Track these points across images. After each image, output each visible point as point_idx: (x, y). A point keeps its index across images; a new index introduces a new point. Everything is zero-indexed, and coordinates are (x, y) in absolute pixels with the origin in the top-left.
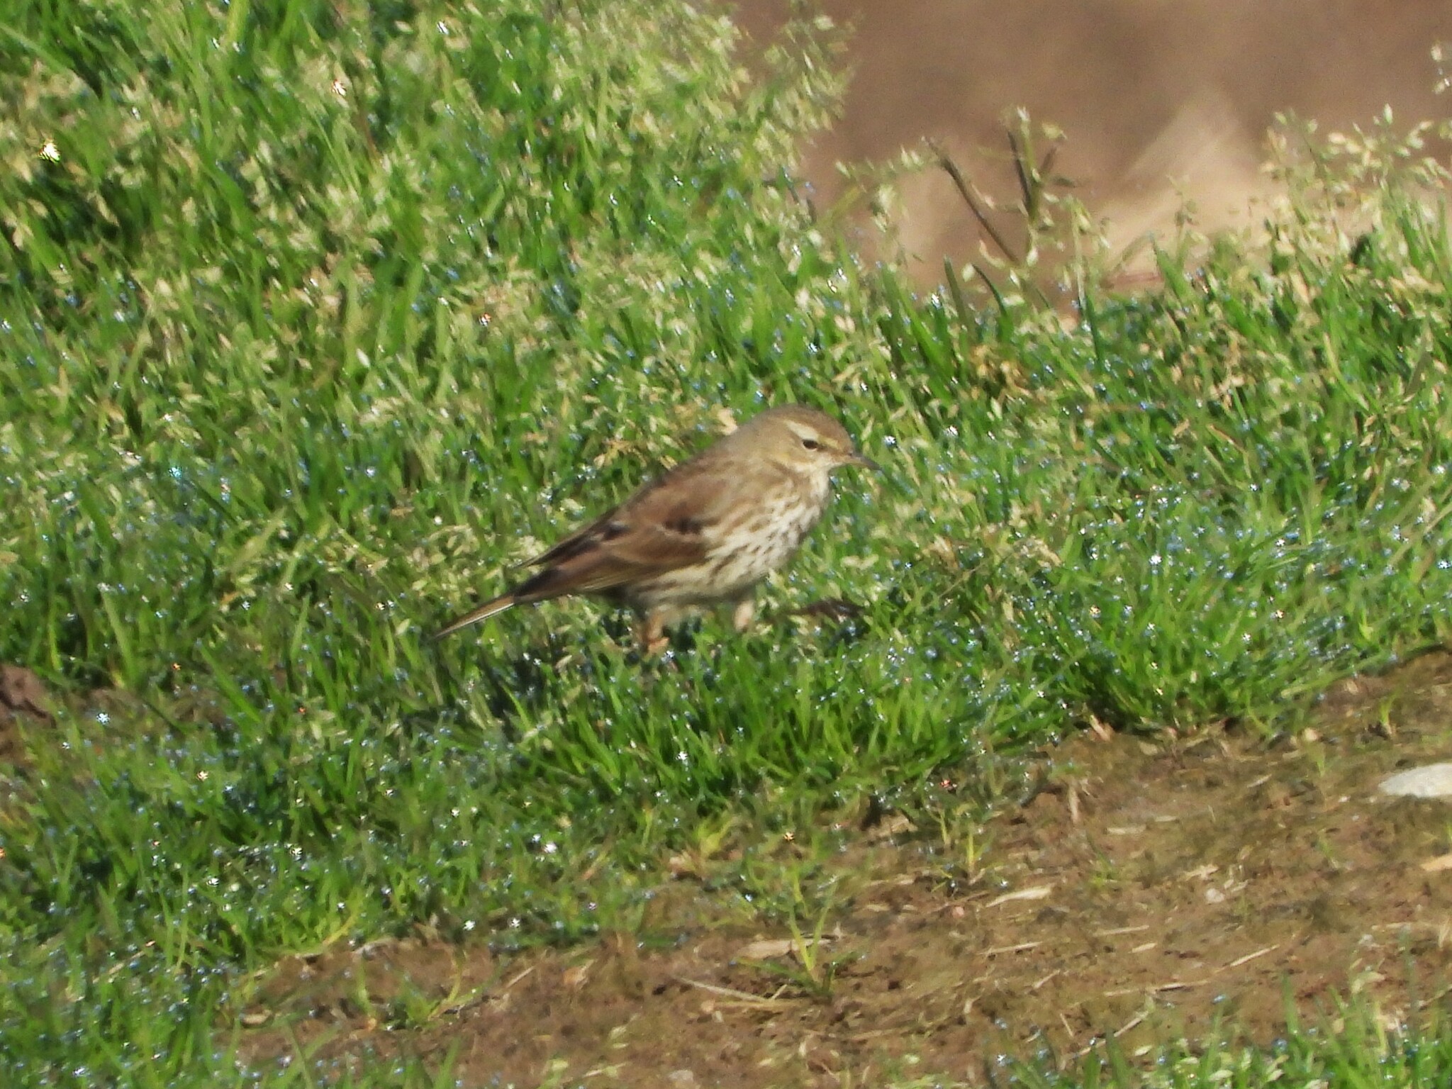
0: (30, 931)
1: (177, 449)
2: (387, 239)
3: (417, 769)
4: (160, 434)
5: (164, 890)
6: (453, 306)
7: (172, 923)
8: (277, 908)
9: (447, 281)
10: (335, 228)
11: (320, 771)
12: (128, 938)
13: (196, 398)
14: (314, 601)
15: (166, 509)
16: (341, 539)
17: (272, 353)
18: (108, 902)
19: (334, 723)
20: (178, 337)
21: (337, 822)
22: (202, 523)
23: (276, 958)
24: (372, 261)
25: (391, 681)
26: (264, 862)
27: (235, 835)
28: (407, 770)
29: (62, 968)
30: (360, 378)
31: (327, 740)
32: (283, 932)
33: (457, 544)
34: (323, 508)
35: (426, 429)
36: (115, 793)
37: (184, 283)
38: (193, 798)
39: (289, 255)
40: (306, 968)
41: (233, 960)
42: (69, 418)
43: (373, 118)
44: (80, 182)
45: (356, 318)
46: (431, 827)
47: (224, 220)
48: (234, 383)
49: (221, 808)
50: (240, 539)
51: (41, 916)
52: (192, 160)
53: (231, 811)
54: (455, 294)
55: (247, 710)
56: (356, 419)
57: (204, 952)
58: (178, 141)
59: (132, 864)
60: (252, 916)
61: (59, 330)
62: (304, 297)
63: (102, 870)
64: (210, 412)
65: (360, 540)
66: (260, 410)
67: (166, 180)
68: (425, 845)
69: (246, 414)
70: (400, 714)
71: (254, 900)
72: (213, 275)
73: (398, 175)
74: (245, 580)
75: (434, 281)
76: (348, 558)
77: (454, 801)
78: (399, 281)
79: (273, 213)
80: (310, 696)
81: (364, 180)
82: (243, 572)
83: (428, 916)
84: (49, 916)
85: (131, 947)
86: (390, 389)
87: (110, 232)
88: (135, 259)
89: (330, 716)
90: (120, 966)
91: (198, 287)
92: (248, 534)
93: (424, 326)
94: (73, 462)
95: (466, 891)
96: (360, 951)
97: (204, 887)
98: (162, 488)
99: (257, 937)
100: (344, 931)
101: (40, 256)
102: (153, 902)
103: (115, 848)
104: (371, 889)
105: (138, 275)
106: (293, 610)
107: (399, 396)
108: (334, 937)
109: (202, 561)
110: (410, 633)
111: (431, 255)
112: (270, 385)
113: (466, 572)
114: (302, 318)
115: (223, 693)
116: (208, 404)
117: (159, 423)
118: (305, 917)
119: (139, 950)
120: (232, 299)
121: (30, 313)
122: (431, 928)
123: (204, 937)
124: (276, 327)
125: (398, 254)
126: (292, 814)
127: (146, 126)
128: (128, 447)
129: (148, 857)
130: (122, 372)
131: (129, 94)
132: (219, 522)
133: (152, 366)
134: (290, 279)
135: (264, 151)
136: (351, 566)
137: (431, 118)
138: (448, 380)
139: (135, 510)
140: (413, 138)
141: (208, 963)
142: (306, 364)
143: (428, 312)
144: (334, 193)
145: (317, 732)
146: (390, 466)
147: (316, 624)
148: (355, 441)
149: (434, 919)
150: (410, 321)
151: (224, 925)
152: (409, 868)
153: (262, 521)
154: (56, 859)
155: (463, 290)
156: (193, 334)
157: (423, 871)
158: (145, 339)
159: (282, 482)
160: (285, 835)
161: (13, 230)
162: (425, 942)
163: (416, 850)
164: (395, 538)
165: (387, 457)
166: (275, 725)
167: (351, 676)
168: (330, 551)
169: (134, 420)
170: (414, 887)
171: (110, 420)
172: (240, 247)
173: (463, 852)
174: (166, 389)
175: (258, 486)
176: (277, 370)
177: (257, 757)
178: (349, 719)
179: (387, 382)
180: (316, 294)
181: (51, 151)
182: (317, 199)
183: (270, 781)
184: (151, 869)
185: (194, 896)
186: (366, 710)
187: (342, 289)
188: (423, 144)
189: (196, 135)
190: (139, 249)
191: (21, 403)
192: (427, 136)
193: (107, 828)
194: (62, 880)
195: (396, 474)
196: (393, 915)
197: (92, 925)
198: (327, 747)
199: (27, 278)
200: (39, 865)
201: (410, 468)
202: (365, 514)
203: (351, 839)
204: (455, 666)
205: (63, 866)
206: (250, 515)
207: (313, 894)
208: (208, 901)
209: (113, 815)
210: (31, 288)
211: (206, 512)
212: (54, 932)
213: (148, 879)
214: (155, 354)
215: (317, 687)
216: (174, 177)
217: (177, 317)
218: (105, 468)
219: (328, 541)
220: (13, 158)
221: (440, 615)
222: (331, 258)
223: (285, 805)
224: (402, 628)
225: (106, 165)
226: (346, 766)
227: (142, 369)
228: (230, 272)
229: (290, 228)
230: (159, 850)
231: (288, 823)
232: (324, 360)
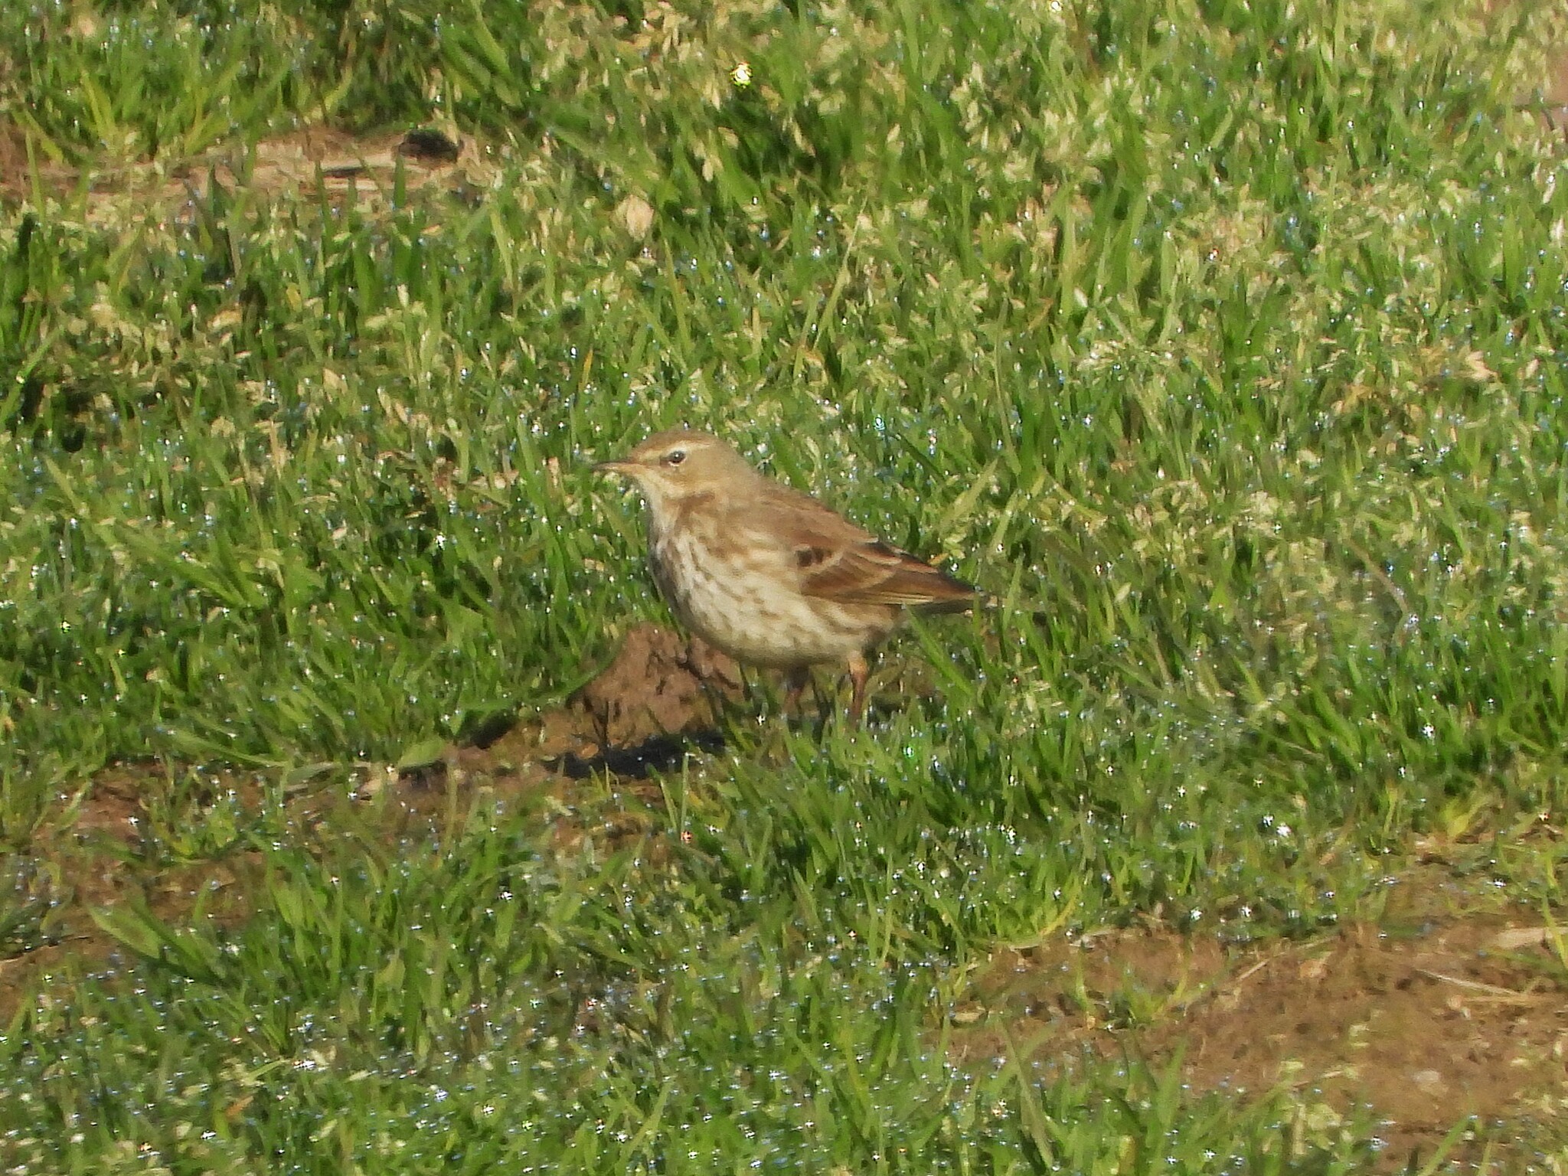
0: (720, 922)
1: (880, 399)
2: (1108, 168)
3: (1140, 744)
4: (862, 380)
5: (867, 877)
6: (1178, 241)
7: (876, 911)
8: (990, 897)
9: (1172, 214)
10: (1052, 156)
11: (1035, 746)
12: (827, 928)
13: (901, 342)
14: (1027, 564)
15: (869, 465)
16: (1055, 494)
17: (982, 293)
18: (806, 890)
19: (1049, 694)
20: (880, 276)
21: (1053, 803)
22: (907, 478)
23: (990, 950)
24: (1091, 192)
25: (1109, 648)
26: (975, 845)
27: (944, 817)
28: (1130, 746)
29: (754, 962)
30: (1078, 320)
31: (1042, 711)
32: (997, 922)
33: (1181, 502)
34: (1037, 461)
35: (1148, 374)
36: (814, 771)
37: (886, 217)
38: (899, 776)
39: (1002, 187)
40: (1021, 961)
41: (942, 952)
42: (763, 365)
43: (1093, 37)
44: (774, 107)
45: (1073, 254)
46: (1155, 809)
47: (931, 147)
48: (942, 325)
49: (927, 786)
50: (948, 497)
51: (732, 904)
52: (898, 84)
53: (940, 789)
54: (1180, 227)
55: (958, 680)
56: (1074, 365)
57: (911, 943)
58: (882, 64)
59: (831, 849)
60: (964, 903)
61: (752, 269)
62: (1017, 232)
63: (799, 856)
64: (915, 357)
65: (1077, 496)
66: (969, 355)
67: (868, 105)
68: (1149, 827)
69: (955, 359)
70: (1120, 683)
71: (966, 887)
72: (918, 208)
73: (1119, 100)
74: (954, 540)
75: (1158, 213)
76: (1064, 518)
77: (1180, 779)
78: (1120, 214)
79: (985, 140)
80: (1024, 665)
81: (1083, 105)
82: (949, 533)
83: (1152, 903)
84: (740, 903)
85: (831, 939)
86: (1109, 331)
87: (806, 164)
88: (835, 194)
89: (1045, 686)
90: (818, 959)
91: (901, 221)
92: (957, 490)
93: (1147, 262)
94: (767, 411)
95: (1192, 877)
96: (1077, 943)
97: (911, 873)
98: (864, 440)
99: (969, 927)
100: (1061, 921)
101: (730, 189)
102: (855, 889)
103: (813, 829)
104: (1090, 874)
105: (837, 209)
106: (1004, 574)
107: (1121, 339)
108: (1050, 928)
109: (907, 520)
110: (1131, 599)
111: (1154, 185)
112: (981, 328)
113: (1192, 531)
114: (1014, 256)
115: (930, 662)
116: (915, 348)
117: (859, 369)
118: (1019, 907)
119: (840, 942)
120: (941, 237)
121: (720, 250)
122: (1155, 917)
123: (911, 927)
124: (988, 266)
125: (1119, 184)
126: (1006, 795)
127: (845, 46)
128: (826, 395)
129: (849, 839)
130: (820, 313)
131: (827, 13)
132: (925, 477)
133: (852, 307)
134: (1003, 214)
135: (976, 74)
136: (1067, 525)
137: (1154, 39)
138: (1172, 322)
139: (834, 465)
140: (1135, 61)
141: (915, 955)
142: (1019, 305)
143: (1152, 247)
144: (1051, 118)
145: (1030, 703)
146: (1109, 413)
147: (1030, 589)
148: (1071, 387)
149: (1159, 908)
150: (1132, 257)
151: (933, 915)
152: (1131, 852)
153: (972, 476)
154: (749, 842)
155: (1190, 223)
156: (897, 273)
157: (1148, 855)
158: (844, 278)
159: (992, 432)
160: (999, 816)
161: (702, 162)
162: (1148, 933)
163: (1139, 833)
164: (1114, 493)
165: (1106, 403)
166: (986, 696)
167: (1068, 644)
168: (1043, 507)
169: (833, 365)
170: (1136, 873)
171: (807, 366)
172: (947, 177)
173: (1188, 835)
174: (868, 332)
175: (968, 438)
176: (989, 312)
177: (967, 731)
178: (1066, 689)
179: (1107, 324)
180: (1030, 230)
181: (743, 75)
182: (1034, 125)
183: (981, 758)
184: (853, 854)
185: (900, 882)
186: (1084, 679)
187: (1058, 224)
188: (1147, 67)
189: (901, 56)
190: (838, 182)
191: (709, 347)
192: (1151, 58)
193: (804, 809)
194: (756, 867)
195: (1116, 424)
196: (1115, 904)
197: (789, 914)
198: (1042, 719)
199: (717, 213)
200: (731, 849)
201: (1131, 417)
202: (1081, 468)
203: (1069, 822)
204: (1179, 634)
205: (756, 850)
206: (959, 469)
207: (1028, 881)
208: (915, 888)
209: (810, 794)
210: (723, 224)
211: (911, 467)
212: (747, 923)
213: (851, 865)
214: (854, 293)
215: (1031, 655)
216: (878, 102)
217: (880, 255)
218: (801, 419)
219: (1041, 496)
220: (703, 84)
221: (1163, 579)
222: (1046, 189)
223: (997, 783)
224: (1122, 594)
225: (802, 89)
226: (1063, 739)
227: (841, 312)
228: (937, 206)
229: (1003, 157)
230: (861, 835)
231: (1001, 805)
232: (1040, 301)
